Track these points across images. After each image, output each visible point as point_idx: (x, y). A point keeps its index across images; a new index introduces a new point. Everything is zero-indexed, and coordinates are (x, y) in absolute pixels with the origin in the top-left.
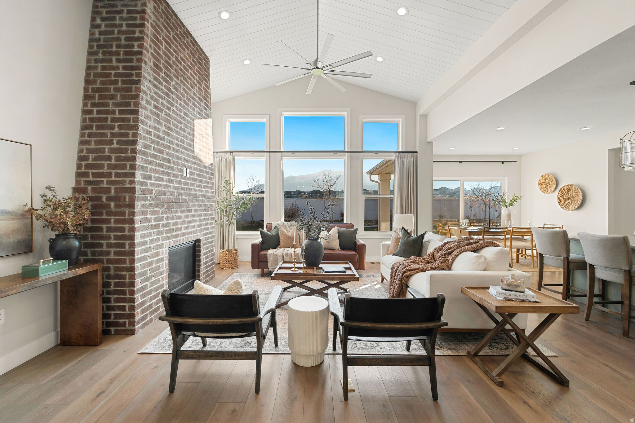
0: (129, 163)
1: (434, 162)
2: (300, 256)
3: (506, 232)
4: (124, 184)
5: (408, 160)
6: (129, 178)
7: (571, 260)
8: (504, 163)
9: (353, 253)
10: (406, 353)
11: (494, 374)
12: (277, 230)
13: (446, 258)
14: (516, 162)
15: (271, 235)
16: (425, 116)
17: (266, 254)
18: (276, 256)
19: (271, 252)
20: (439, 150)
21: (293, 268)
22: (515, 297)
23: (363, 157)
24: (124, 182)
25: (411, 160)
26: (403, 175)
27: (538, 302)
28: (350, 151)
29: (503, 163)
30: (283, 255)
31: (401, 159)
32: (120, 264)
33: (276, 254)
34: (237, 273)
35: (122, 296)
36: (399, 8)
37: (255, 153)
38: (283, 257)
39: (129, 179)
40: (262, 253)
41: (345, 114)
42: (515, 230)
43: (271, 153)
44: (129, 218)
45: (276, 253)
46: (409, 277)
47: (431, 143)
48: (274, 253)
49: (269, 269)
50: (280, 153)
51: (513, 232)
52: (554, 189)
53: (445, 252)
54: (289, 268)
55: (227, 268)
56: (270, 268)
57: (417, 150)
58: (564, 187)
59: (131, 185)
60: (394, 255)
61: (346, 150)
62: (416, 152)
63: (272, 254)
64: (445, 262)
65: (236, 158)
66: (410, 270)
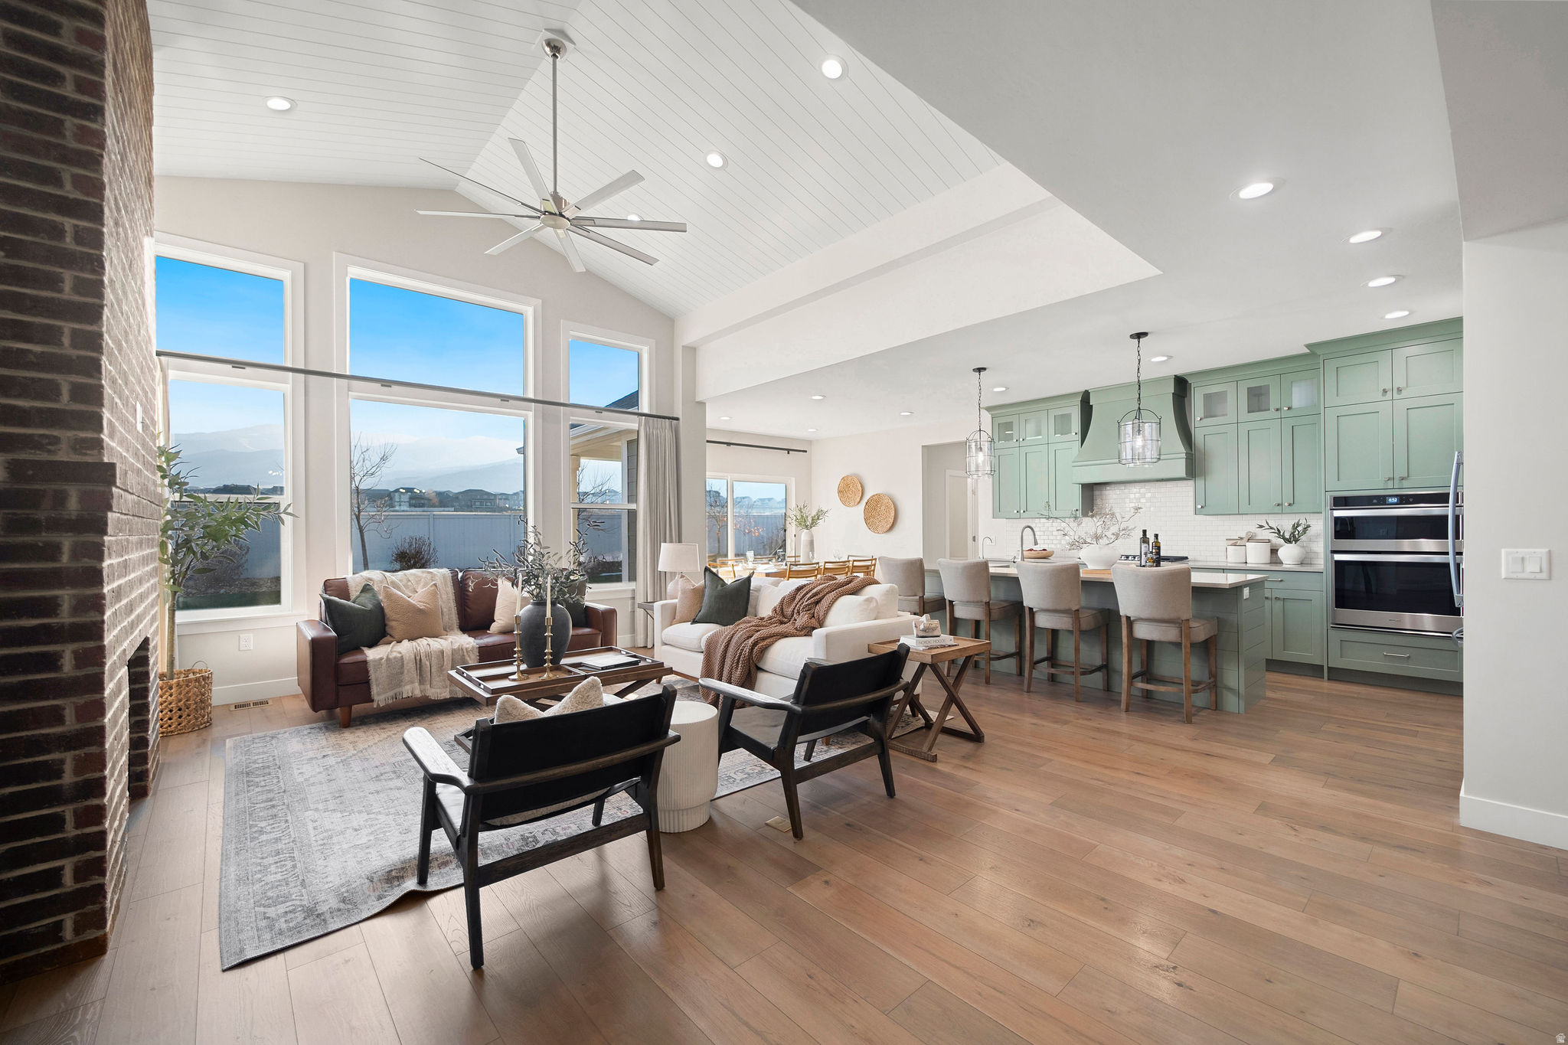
0: (71, 379)
1: (708, 441)
2: (465, 654)
3: (817, 569)
4: (49, 451)
5: (663, 435)
6: (74, 429)
7: (928, 599)
8: (790, 452)
9: (587, 630)
10: (808, 763)
11: (925, 749)
12: (374, 595)
13: (812, 611)
14: (806, 451)
15: (363, 609)
16: (691, 351)
17: (365, 662)
18: (397, 666)
19: (372, 654)
20: (717, 419)
21: (514, 673)
22: (935, 644)
23: (571, 418)
24: (50, 444)
25: (668, 434)
26: (654, 464)
27: (956, 645)
28: (541, 399)
29: (788, 453)
30: (418, 658)
31: (651, 430)
32: (28, 730)
33: (395, 658)
34: (238, 735)
35: (39, 840)
36: (711, 152)
37: (249, 370)
38: (418, 662)
39: (76, 433)
40: (347, 660)
41: (529, 312)
42: (856, 564)
43: (312, 377)
44: (75, 565)
45: (395, 654)
46: (764, 650)
47: (702, 404)
48: (391, 657)
49: (373, 701)
50: (345, 381)
51: (825, 569)
52: (858, 500)
53: (809, 602)
54: (505, 676)
55: (172, 732)
56: (376, 698)
57: (678, 413)
58: (872, 497)
59: (86, 454)
60: (694, 622)
61: (531, 395)
62: (677, 419)
63: (381, 659)
64: (814, 617)
65: (172, 374)
66: (764, 639)
